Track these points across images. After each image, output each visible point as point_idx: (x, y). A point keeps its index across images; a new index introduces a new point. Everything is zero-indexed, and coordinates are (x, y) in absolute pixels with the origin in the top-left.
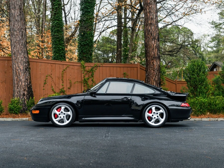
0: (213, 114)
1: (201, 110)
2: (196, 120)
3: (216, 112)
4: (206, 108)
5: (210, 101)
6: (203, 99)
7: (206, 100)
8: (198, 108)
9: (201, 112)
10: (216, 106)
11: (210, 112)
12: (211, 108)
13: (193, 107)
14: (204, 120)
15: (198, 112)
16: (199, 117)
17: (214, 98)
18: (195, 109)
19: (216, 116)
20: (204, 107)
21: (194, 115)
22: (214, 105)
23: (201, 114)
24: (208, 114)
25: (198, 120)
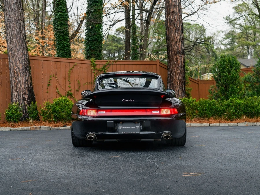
0: (251, 117)
1: (237, 113)
2: (230, 125)
3: (254, 116)
4: (242, 110)
5: (247, 102)
6: (238, 100)
7: (242, 102)
8: (232, 112)
9: (236, 115)
10: (254, 108)
11: (247, 115)
12: (248, 111)
13: (227, 110)
14: (240, 125)
15: (233, 115)
16: (234, 121)
17: (251, 99)
18: (229, 112)
19: (253, 120)
20: (239, 109)
21: (228, 119)
22: (252, 107)
23: (237, 118)
24: (245, 117)
25: (233, 125)
